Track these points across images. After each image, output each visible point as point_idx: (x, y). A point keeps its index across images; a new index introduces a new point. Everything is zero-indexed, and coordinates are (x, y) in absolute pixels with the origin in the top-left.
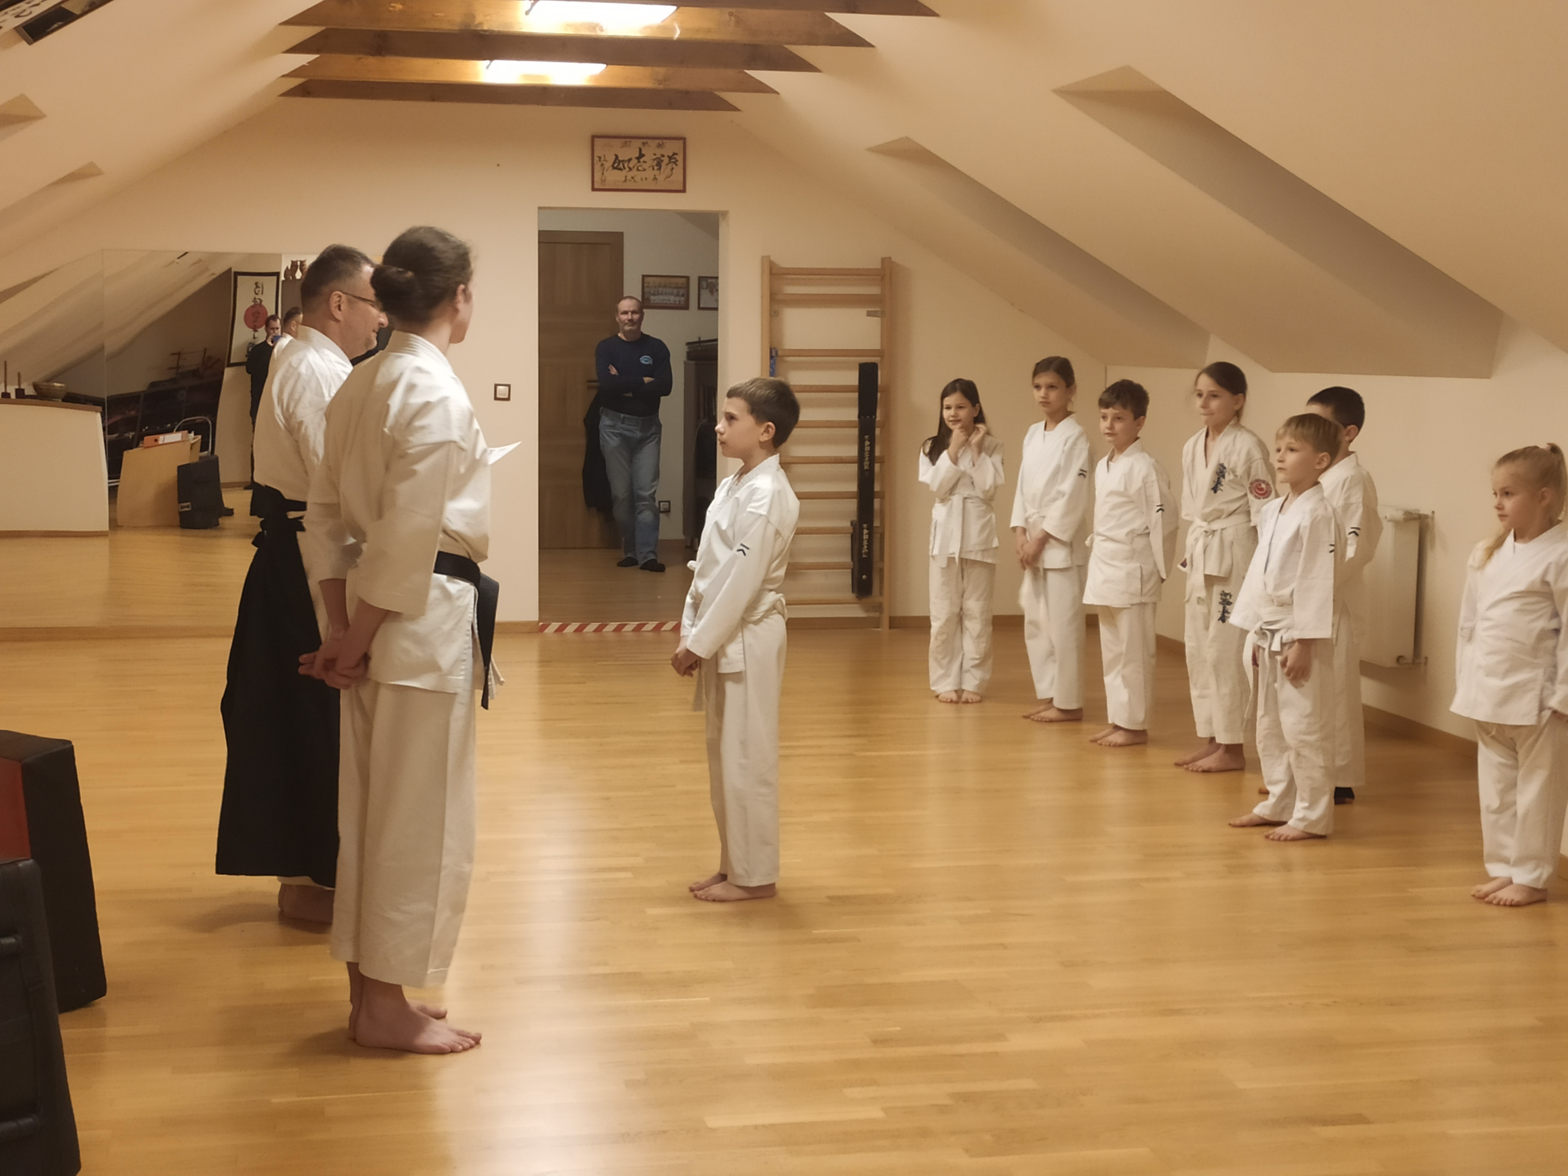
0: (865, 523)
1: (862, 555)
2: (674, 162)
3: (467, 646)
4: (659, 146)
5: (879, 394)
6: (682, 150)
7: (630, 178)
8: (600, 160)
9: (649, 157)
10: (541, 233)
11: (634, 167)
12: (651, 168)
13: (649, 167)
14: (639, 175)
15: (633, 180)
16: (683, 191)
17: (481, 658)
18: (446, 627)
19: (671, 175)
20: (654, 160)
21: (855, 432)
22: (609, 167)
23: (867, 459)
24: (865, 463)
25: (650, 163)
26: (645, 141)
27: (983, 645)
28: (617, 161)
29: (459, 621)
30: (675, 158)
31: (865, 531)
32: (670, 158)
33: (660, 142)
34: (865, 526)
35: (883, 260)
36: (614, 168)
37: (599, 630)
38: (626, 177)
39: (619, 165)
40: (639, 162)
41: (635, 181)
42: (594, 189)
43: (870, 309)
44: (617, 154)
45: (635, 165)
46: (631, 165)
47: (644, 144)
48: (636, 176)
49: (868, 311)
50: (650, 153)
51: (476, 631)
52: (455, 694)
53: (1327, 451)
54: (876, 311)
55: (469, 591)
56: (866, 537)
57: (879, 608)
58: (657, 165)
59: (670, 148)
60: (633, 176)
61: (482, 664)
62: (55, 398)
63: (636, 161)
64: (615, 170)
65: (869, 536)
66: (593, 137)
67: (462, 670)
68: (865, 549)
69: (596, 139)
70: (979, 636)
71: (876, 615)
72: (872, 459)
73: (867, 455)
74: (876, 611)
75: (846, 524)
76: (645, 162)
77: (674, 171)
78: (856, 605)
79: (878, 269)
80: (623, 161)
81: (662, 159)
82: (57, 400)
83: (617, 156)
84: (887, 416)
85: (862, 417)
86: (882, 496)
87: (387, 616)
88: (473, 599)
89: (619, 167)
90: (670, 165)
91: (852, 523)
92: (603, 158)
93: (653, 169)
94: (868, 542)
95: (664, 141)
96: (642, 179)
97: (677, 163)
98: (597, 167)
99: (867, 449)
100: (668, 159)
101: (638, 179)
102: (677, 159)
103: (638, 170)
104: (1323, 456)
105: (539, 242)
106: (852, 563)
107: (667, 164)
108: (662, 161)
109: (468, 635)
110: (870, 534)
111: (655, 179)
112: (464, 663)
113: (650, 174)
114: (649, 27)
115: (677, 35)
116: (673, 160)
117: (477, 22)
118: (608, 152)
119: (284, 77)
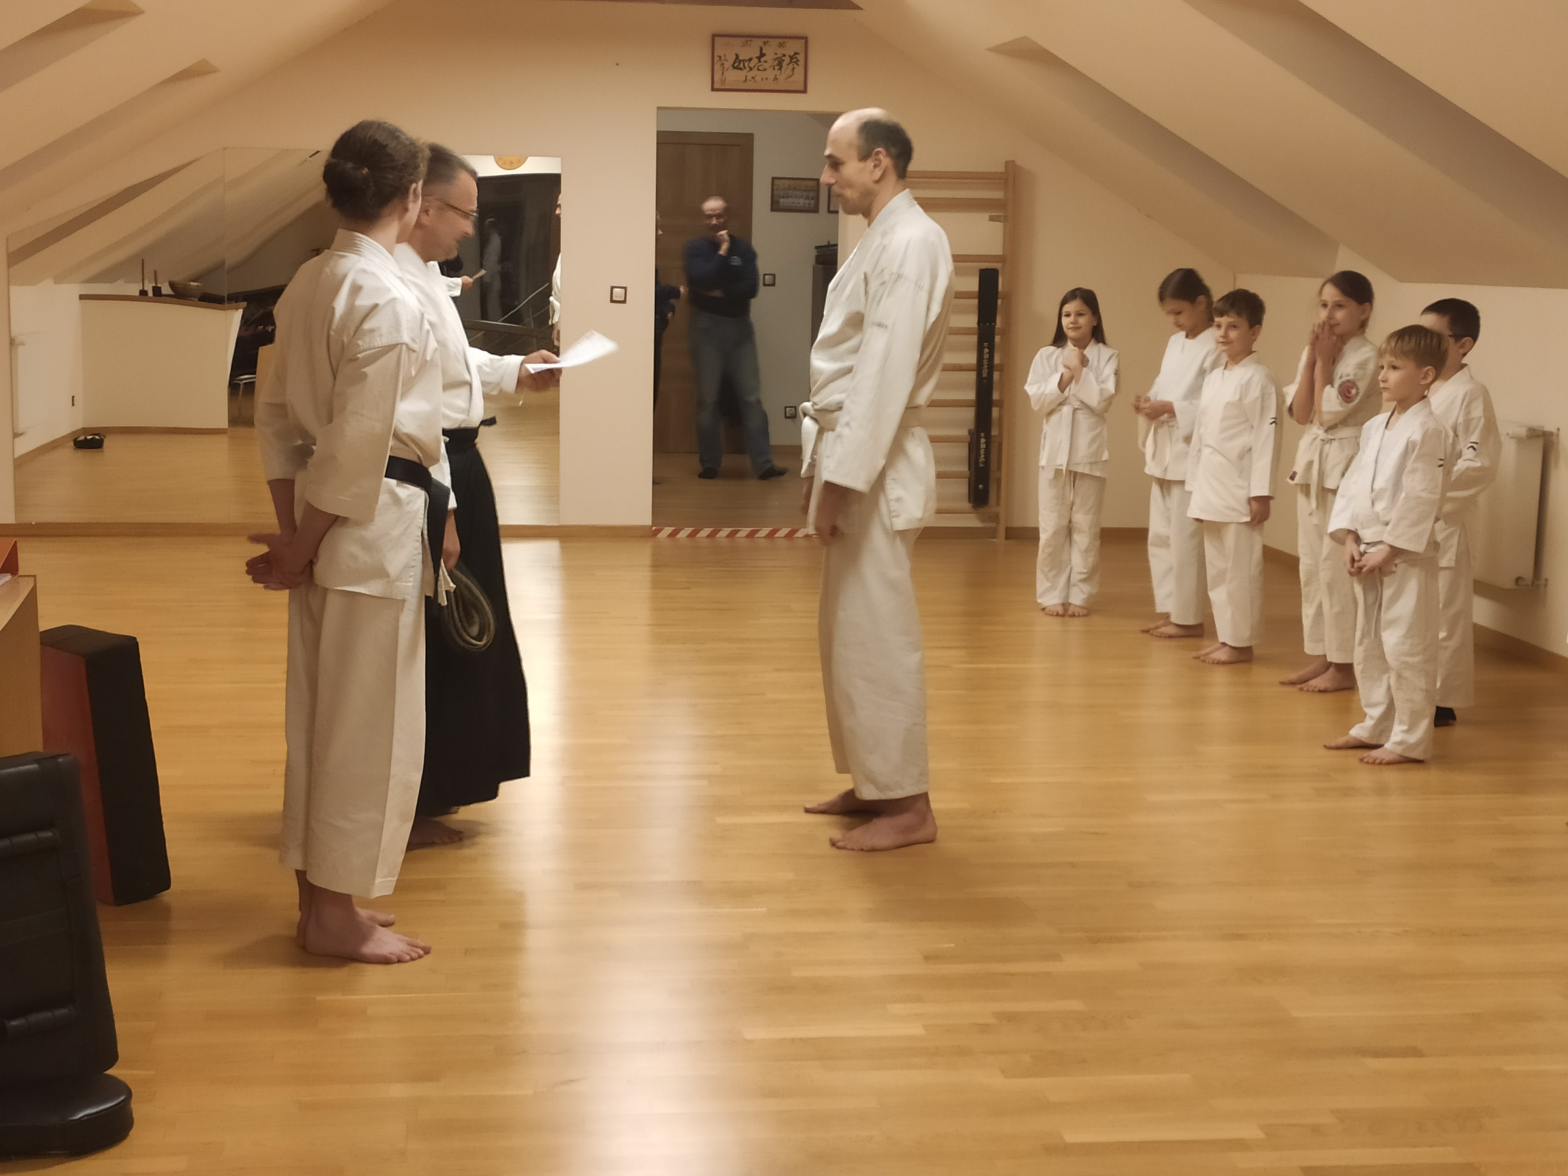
0: (982, 432)
1: (979, 464)
2: (795, 62)
3: (416, 552)
4: (781, 45)
5: (999, 302)
6: (803, 50)
7: (751, 79)
8: (720, 60)
9: (770, 57)
10: (659, 134)
11: (754, 67)
12: (772, 68)
13: (770, 67)
14: (759, 75)
15: (753, 80)
16: (804, 91)
17: (431, 564)
18: (395, 533)
19: (792, 76)
20: (776, 59)
21: (974, 339)
22: (730, 67)
23: (986, 366)
24: (984, 371)
25: (770, 62)
26: (766, 40)
27: (1091, 559)
28: (738, 61)
29: (408, 527)
30: (796, 58)
31: (983, 440)
32: (791, 58)
33: (781, 41)
34: (982, 434)
35: (1007, 163)
36: (734, 68)
37: (711, 535)
38: (746, 77)
39: (739, 64)
40: (760, 61)
41: (755, 81)
42: (713, 89)
43: (994, 214)
44: (738, 53)
45: (757, 64)
46: (752, 65)
47: (765, 43)
48: (756, 76)
49: (991, 216)
50: (771, 52)
51: (426, 537)
52: (404, 601)
53: (1431, 365)
54: (999, 216)
55: (419, 496)
56: (983, 446)
57: (996, 518)
58: (778, 65)
59: (792, 47)
60: (754, 76)
61: (432, 570)
62: (191, 297)
63: (757, 61)
64: (735, 70)
65: (986, 446)
66: (714, 36)
67: (411, 576)
68: (982, 458)
69: (716, 39)
70: (1087, 551)
71: (993, 525)
72: (991, 367)
73: (985, 362)
74: (992, 522)
75: (963, 432)
76: (765, 62)
77: (795, 70)
78: (973, 515)
79: (1001, 173)
80: (743, 60)
81: (783, 58)
82: (193, 299)
83: (737, 56)
84: (1008, 323)
85: (982, 324)
86: (1000, 404)
87: (336, 521)
88: (423, 504)
89: (739, 67)
90: (791, 64)
91: (970, 431)
92: (723, 58)
93: (774, 69)
94: (985, 451)
95: (786, 40)
96: (762, 79)
97: (798, 63)
98: (717, 66)
99: (986, 356)
100: (789, 59)
101: (758, 79)
102: (799, 58)
103: (759, 70)
104: (1428, 370)
105: (658, 143)
106: (969, 473)
107: (788, 64)
108: (783, 60)
109: (417, 541)
110: (988, 443)
111: (776, 79)
112: (413, 569)
113: (770, 74)
116: (794, 60)
118: (728, 52)
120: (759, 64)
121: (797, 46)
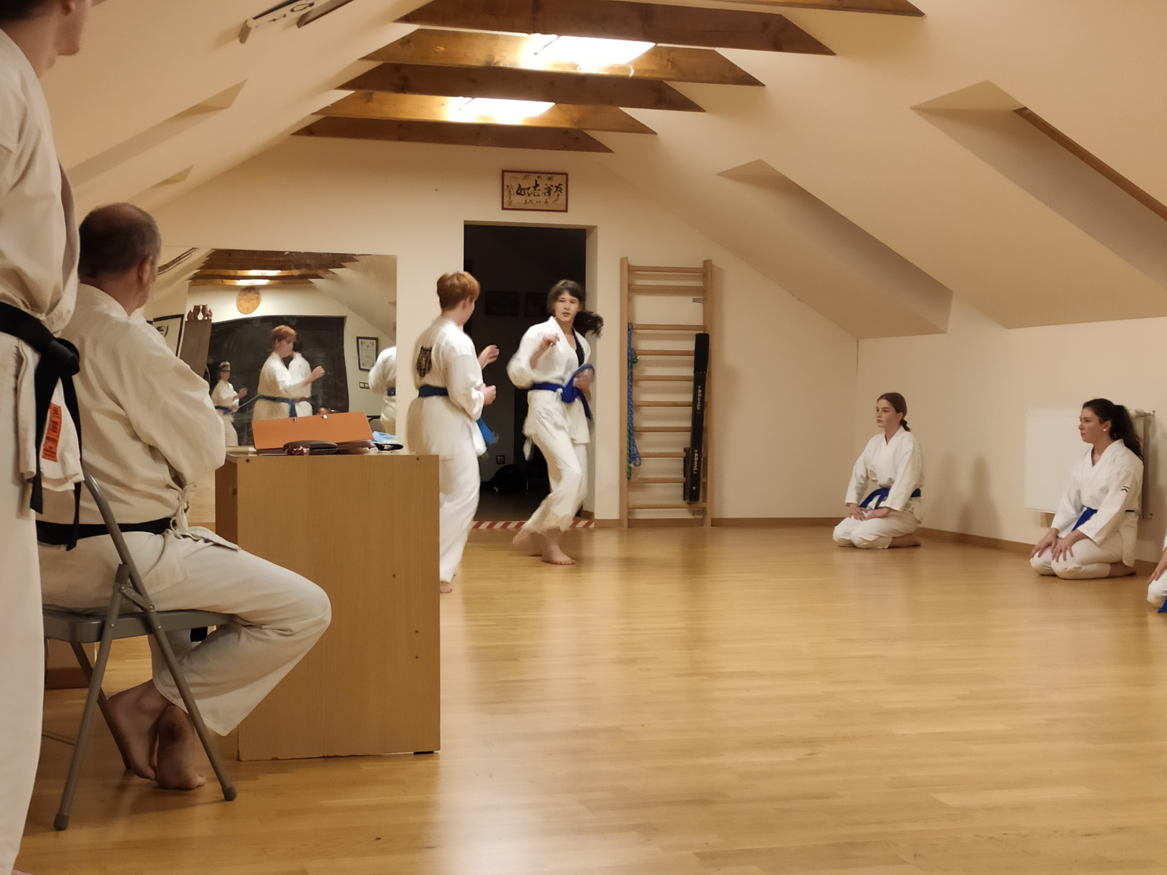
1: (693, 472)
4: (550, 179)
6: (565, 182)
7: (529, 201)
9: (542, 187)
12: (544, 194)
14: (535, 199)
15: (531, 203)
16: (566, 211)
19: (557, 200)
20: (546, 188)
21: (691, 384)
22: (515, 193)
23: (699, 403)
24: (698, 407)
25: (543, 190)
28: (520, 189)
31: (696, 455)
32: (557, 187)
33: (550, 176)
34: (696, 451)
35: (705, 262)
38: (526, 200)
39: (521, 192)
42: (503, 209)
43: (695, 297)
44: (521, 184)
45: (533, 192)
46: (530, 192)
47: (539, 177)
49: (693, 299)
54: (700, 299)
57: (704, 512)
58: (548, 192)
59: (557, 180)
60: (531, 199)
63: (533, 189)
64: (519, 196)
65: (698, 459)
68: (695, 468)
69: (505, 173)
71: (700, 517)
73: (699, 400)
74: (701, 514)
75: (680, 450)
76: (539, 190)
77: (559, 197)
78: (686, 510)
79: (701, 268)
80: (524, 189)
85: (697, 373)
86: (708, 430)
91: (685, 450)
92: (510, 187)
94: (698, 463)
95: (553, 175)
96: (537, 202)
97: (562, 191)
98: (506, 193)
99: (699, 396)
101: (534, 202)
102: (562, 188)
103: (534, 195)
106: (684, 478)
107: (555, 192)
108: (551, 189)
111: (546, 202)
113: (543, 198)
114: (613, 68)
115: (632, 74)
116: (559, 189)
117: (496, 61)
118: (513, 183)
119: (314, 114)
120: (535, 191)
121: (560, 179)
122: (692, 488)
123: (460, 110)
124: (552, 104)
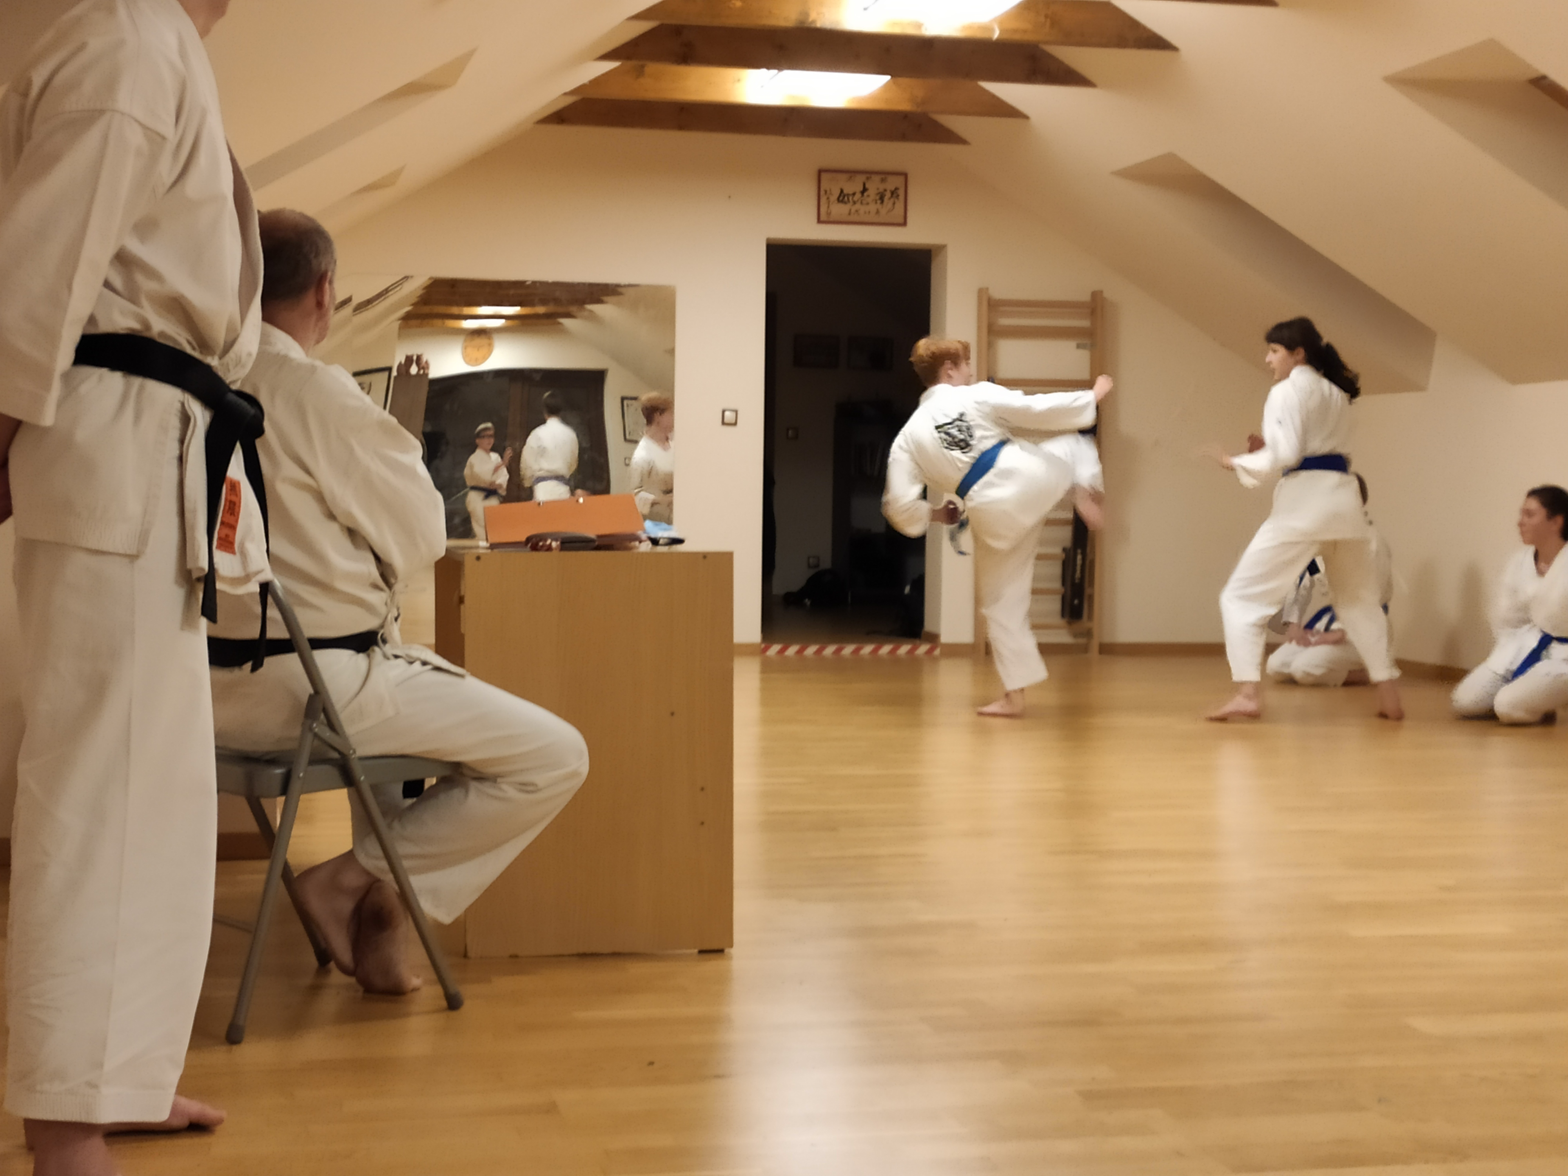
0: (1078, 549)
1: (1073, 582)
2: (896, 197)
4: (883, 181)
6: (903, 186)
7: (854, 212)
8: (826, 194)
9: (872, 191)
12: (874, 202)
14: (863, 209)
16: (904, 224)
19: (894, 208)
20: (877, 194)
22: (835, 200)
25: (873, 197)
26: (868, 176)
28: (842, 195)
31: (1079, 557)
33: (883, 176)
34: (1078, 552)
35: (1094, 293)
36: (839, 201)
38: (850, 210)
40: (863, 196)
41: (858, 214)
42: (819, 221)
43: (1081, 342)
44: (842, 188)
45: (859, 199)
46: (856, 198)
48: (859, 210)
49: (1077, 344)
54: (1086, 344)
57: (1089, 634)
58: (880, 199)
59: (893, 183)
63: (860, 195)
64: (840, 204)
65: (1082, 562)
68: (1078, 574)
69: (823, 173)
71: (1085, 640)
74: (1085, 637)
75: (1057, 550)
76: (868, 196)
77: (896, 205)
78: (1065, 631)
79: (1088, 302)
80: (848, 195)
81: (885, 193)
83: (842, 191)
89: (844, 200)
90: (892, 200)
91: (1064, 550)
92: (828, 192)
94: (1080, 568)
95: (887, 176)
96: (865, 213)
97: (899, 197)
98: (823, 200)
100: (890, 194)
101: (862, 212)
102: (899, 193)
103: (862, 203)
106: (1062, 589)
111: (878, 212)
113: (873, 207)
114: (970, 27)
115: (996, 35)
116: (895, 195)
117: (810, 19)
118: (833, 186)
119: (565, 94)
120: (862, 198)
121: (897, 182)
122: (1074, 601)
123: (762, 87)
124: (886, 78)
